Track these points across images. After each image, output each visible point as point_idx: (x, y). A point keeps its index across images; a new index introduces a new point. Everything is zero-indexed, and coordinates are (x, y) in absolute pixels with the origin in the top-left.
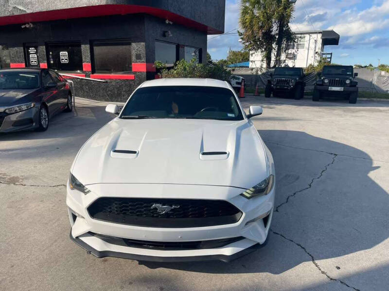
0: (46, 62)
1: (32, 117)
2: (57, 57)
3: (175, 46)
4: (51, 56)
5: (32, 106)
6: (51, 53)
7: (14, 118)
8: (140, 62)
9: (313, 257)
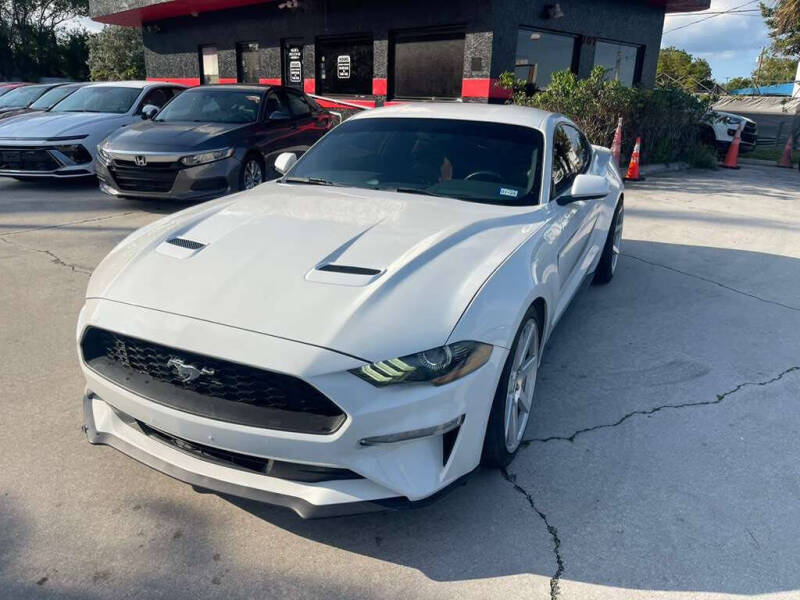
0: (313, 75)
1: (227, 174)
2: (332, 67)
3: (571, 41)
4: (323, 65)
5: (228, 155)
6: (323, 59)
7: (193, 173)
8: (478, 76)
9: (561, 569)
